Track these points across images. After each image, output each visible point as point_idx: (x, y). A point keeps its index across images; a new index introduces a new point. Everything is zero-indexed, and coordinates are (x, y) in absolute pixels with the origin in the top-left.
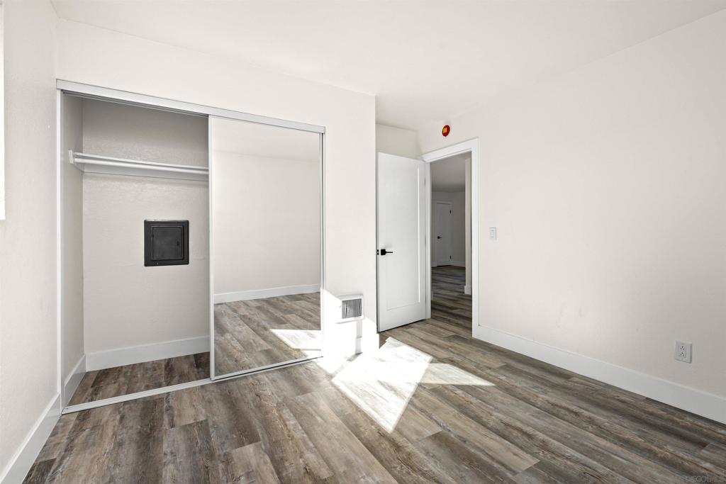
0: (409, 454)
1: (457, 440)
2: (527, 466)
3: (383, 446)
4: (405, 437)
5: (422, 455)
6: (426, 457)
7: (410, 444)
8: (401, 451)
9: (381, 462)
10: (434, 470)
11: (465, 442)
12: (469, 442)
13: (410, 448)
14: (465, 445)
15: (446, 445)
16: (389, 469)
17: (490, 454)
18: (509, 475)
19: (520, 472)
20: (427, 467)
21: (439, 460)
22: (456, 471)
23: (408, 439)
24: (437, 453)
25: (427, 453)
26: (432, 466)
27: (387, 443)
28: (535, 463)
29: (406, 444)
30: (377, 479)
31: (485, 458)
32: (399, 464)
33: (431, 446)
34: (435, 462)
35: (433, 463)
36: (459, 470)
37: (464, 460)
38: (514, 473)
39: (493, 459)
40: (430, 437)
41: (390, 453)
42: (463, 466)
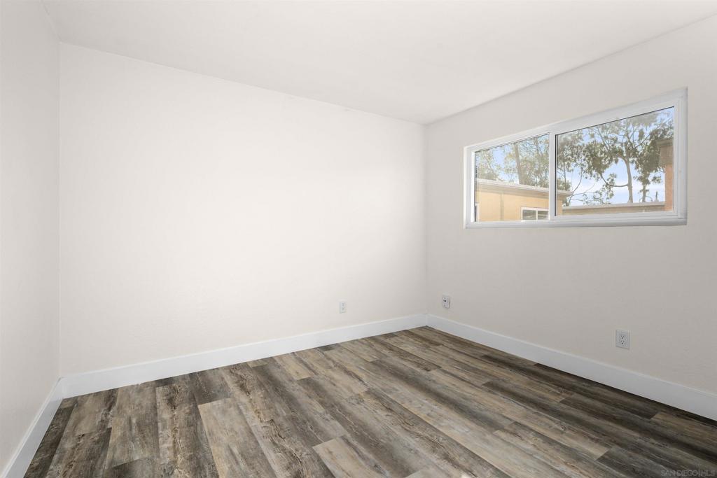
0: (434, 451)
1: (384, 468)
2: (327, 444)
3: (462, 459)
4: (443, 471)
5: (422, 450)
6: (418, 449)
7: (436, 462)
8: (443, 455)
9: (458, 444)
10: (410, 439)
11: (376, 466)
12: (370, 466)
13: (434, 458)
14: (377, 461)
15: (396, 461)
16: (448, 438)
17: (355, 453)
18: (348, 435)
19: (338, 438)
20: (416, 441)
21: (405, 446)
22: (391, 438)
23: (439, 468)
24: (407, 453)
25: (416, 452)
26: (412, 442)
27: (460, 463)
28: (319, 445)
29: (438, 461)
30: (455, 431)
31: (362, 448)
32: (441, 443)
33: (412, 461)
34: (409, 445)
35: (411, 444)
36: (388, 438)
37: (383, 447)
38: (343, 438)
39: (355, 449)
40: (414, 471)
41: (452, 452)
42: (385, 442)
